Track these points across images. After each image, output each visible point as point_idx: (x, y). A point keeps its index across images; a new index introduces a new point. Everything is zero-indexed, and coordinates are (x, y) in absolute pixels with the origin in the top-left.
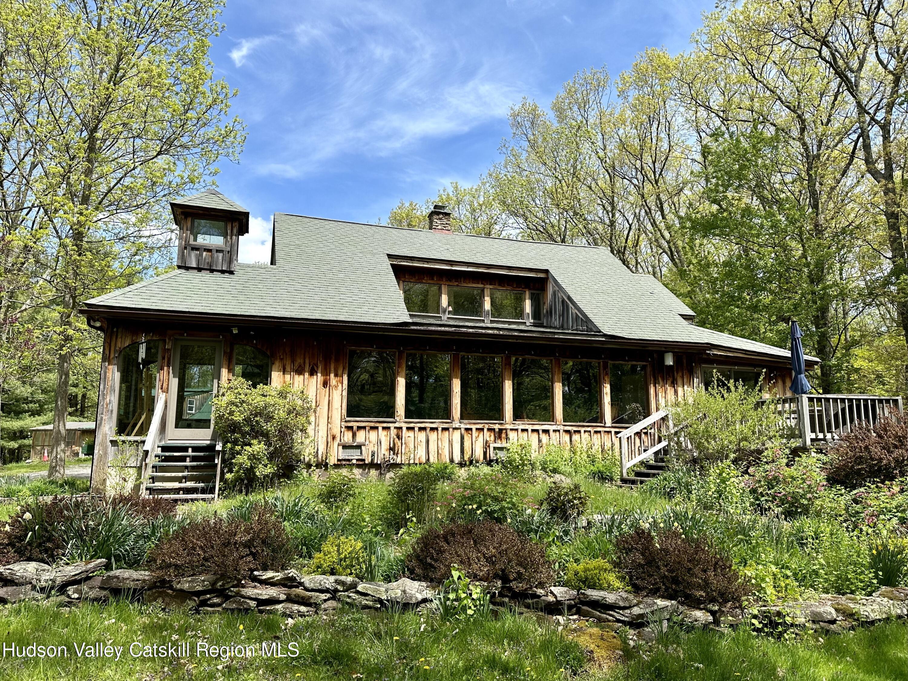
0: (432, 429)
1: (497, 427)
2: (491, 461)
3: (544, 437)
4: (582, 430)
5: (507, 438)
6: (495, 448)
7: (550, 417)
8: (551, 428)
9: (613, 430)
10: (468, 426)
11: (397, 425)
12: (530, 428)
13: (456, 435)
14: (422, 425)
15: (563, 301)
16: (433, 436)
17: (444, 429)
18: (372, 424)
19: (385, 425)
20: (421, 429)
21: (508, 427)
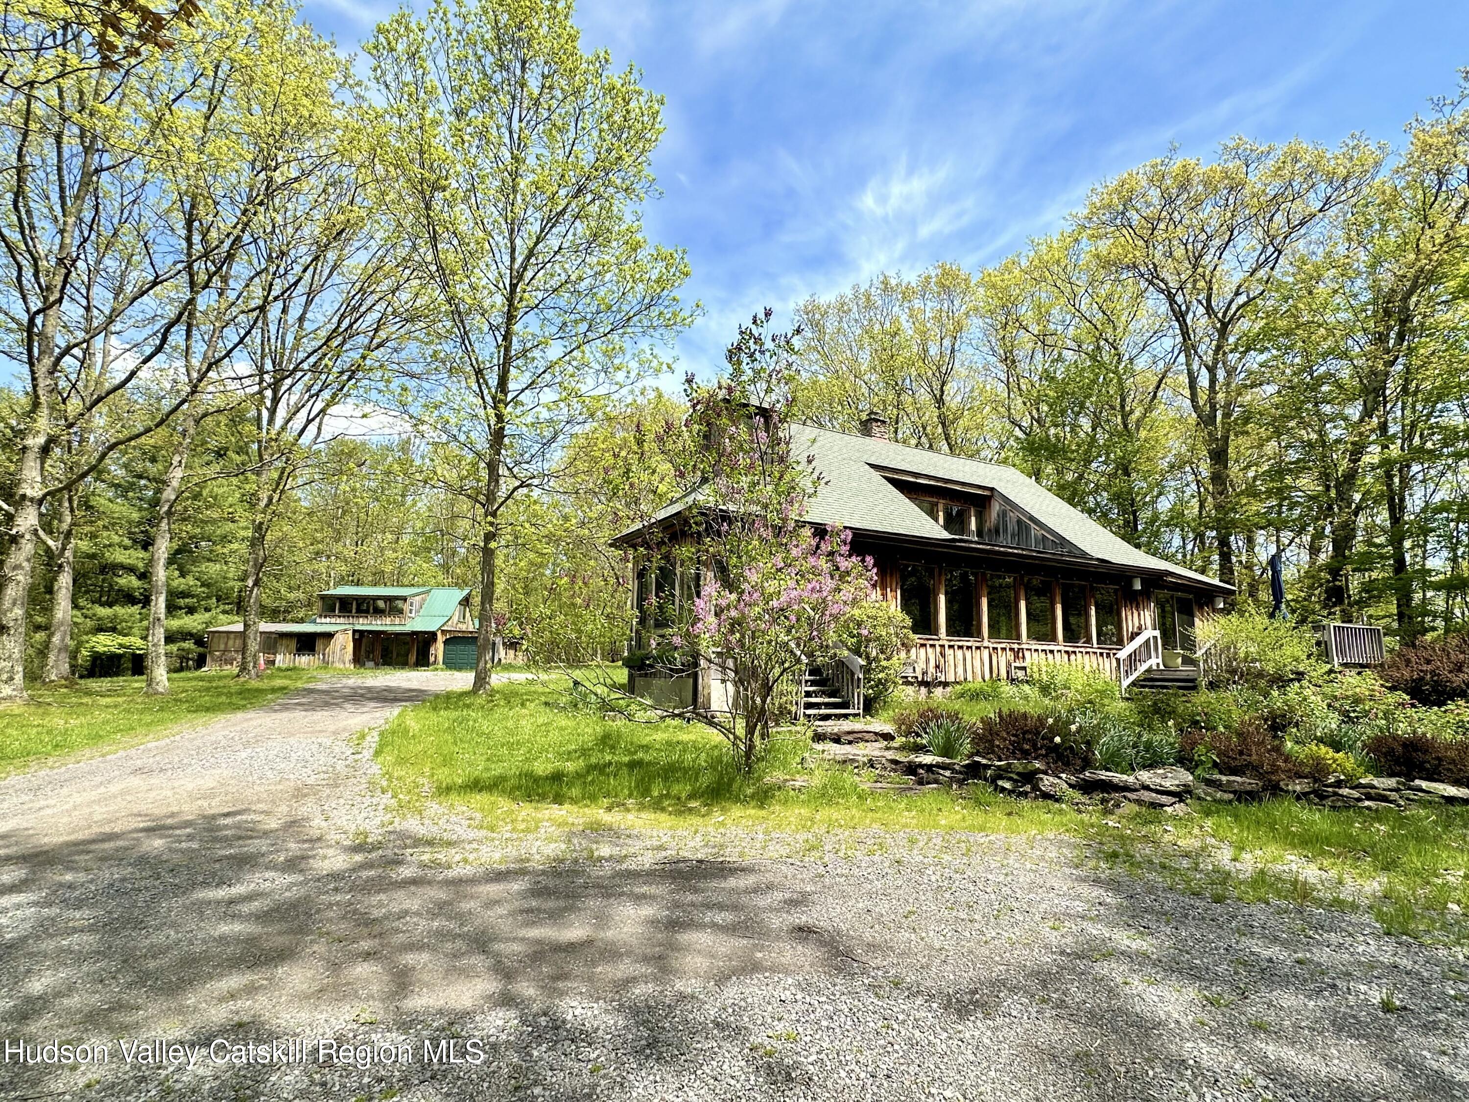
0: (968, 648)
1: (1016, 646)
2: (1013, 680)
3: (1050, 656)
4: (1077, 650)
5: (1024, 657)
6: (1016, 668)
7: (1054, 639)
8: (1055, 648)
9: (1099, 651)
10: (995, 645)
11: (941, 643)
12: (1040, 648)
13: (986, 653)
14: (960, 644)
15: (1019, 522)
16: (968, 654)
17: (978, 648)
18: (922, 642)
19: (931, 642)
20: (960, 647)
21: (1024, 646)
